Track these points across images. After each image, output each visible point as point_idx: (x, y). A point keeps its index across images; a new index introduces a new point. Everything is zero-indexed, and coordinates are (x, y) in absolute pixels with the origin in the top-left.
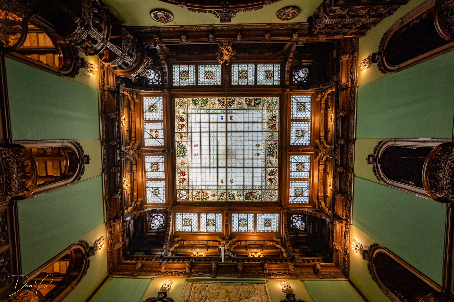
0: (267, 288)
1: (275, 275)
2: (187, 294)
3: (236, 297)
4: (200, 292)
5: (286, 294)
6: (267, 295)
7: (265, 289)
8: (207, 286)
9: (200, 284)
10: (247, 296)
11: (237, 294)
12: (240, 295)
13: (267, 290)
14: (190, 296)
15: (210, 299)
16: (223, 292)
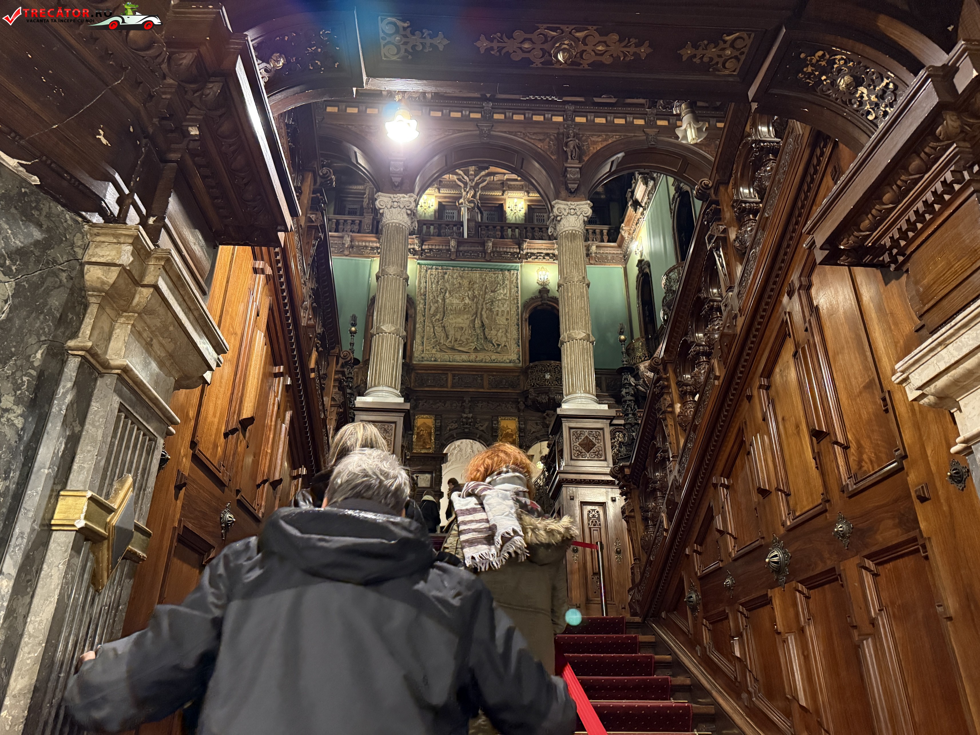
0: (519, 277)
1: (533, 257)
2: (423, 285)
3: (481, 290)
4: (438, 282)
5: (540, 287)
6: (517, 287)
7: (517, 280)
8: (446, 273)
9: (436, 269)
10: (493, 289)
11: (483, 285)
12: (486, 288)
13: (519, 281)
14: (426, 288)
15: (450, 293)
16: (465, 282)
